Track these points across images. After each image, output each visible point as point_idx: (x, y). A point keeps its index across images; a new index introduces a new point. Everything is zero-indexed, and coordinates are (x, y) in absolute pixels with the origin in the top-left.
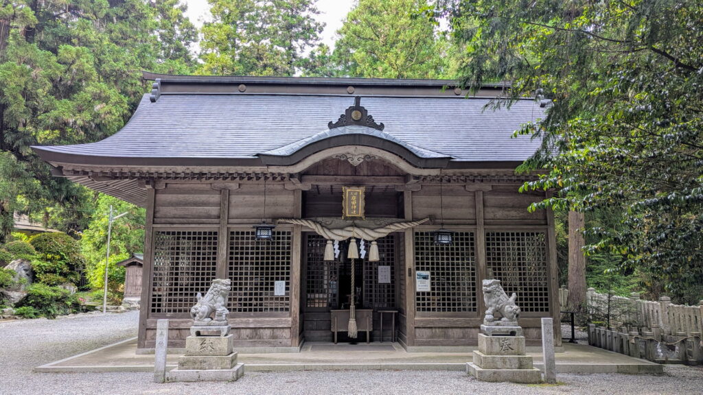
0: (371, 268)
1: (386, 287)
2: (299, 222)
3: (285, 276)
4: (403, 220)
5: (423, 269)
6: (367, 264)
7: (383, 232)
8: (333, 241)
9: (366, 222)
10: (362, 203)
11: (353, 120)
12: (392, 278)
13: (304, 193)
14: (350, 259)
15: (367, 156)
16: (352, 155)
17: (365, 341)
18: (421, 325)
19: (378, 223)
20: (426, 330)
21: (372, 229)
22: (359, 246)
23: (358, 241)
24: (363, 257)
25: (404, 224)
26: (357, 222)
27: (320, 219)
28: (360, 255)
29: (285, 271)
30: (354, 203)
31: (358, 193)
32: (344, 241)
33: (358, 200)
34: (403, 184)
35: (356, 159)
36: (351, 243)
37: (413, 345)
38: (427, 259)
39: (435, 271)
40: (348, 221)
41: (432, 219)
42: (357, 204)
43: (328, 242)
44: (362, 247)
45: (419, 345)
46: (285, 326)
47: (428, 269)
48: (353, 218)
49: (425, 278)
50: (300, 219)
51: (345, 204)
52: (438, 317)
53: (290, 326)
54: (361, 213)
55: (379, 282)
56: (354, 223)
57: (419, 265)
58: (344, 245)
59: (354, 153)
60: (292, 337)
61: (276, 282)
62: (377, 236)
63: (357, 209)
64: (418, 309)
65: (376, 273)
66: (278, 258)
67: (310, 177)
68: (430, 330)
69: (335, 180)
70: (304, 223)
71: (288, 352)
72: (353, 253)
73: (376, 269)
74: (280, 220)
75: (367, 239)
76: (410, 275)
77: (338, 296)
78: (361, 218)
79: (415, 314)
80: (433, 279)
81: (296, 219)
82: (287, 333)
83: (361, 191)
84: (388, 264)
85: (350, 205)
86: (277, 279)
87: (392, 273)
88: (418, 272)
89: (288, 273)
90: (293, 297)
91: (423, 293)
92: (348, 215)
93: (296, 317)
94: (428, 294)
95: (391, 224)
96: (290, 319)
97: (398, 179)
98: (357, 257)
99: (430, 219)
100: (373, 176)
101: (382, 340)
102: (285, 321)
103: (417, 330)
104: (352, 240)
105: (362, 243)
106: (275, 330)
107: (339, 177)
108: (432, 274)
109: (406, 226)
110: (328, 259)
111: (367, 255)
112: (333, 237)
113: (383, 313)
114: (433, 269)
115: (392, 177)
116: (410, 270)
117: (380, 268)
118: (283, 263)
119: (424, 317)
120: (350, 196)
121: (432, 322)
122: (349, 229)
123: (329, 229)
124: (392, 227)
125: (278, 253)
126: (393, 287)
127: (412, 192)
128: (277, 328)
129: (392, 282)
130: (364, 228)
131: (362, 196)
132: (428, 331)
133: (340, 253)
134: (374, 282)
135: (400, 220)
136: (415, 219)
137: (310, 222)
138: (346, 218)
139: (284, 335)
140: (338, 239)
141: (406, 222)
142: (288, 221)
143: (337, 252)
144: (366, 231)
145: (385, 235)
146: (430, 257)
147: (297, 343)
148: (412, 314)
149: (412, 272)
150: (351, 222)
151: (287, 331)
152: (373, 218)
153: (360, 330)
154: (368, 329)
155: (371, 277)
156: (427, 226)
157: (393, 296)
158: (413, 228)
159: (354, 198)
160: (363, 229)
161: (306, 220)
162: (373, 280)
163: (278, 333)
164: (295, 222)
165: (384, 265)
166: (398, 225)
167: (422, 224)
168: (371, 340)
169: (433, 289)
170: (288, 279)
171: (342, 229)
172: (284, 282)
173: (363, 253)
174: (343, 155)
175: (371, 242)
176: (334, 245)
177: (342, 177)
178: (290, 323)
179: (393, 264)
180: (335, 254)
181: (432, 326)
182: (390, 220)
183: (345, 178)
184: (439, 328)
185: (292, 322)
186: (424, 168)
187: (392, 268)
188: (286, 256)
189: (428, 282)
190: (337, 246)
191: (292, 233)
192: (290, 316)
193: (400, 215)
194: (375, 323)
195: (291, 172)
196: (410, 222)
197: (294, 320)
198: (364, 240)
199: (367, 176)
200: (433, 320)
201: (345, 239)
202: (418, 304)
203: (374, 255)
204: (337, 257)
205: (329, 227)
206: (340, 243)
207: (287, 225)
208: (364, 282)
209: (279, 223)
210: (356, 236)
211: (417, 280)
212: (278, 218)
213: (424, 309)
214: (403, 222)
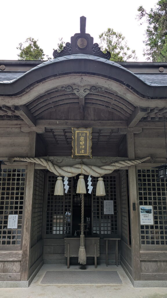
0: (98, 202)
1: (110, 217)
2: (32, 160)
3: (18, 210)
4: (127, 158)
5: (146, 204)
6: (94, 199)
7: (108, 170)
8: (63, 177)
9: (93, 160)
10: (89, 144)
11: (79, 48)
12: (115, 210)
13: (38, 135)
14: (79, 194)
15: (93, 87)
16: (78, 86)
17: (93, 264)
18: (146, 258)
19: (104, 161)
20: (151, 264)
21: (99, 167)
22: (86, 181)
23: (86, 177)
24: (90, 192)
25: (129, 162)
26: (85, 160)
27: (52, 158)
28: (87, 190)
29: (19, 205)
30: (81, 143)
31: (86, 134)
32: (74, 177)
33: (86, 140)
34: (126, 127)
35: (82, 91)
36: (79, 179)
37: (139, 279)
38: (150, 194)
39: (157, 206)
40: (77, 160)
41: (153, 157)
42: (85, 145)
43: (58, 178)
44: (90, 183)
45: (146, 280)
46: (16, 259)
47: (150, 204)
48: (82, 157)
49: (148, 212)
50: (33, 158)
51: (74, 144)
52: (162, 250)
53: (20, 259)
54: (88, 152)
55: (105, 213)
56: (82, 161)
57: (143, 200)
58: (73, 181)
59: (79, 84)
60: (22, 270)
61: (10, 216)
62: (103, 172)
63: (85, 149)
64: (143, 243)
65: (102, 206)
66: (13, 194)
67: (43, 121)
68: (154, 264)
69: (66, 123)
70: (37, 161)
71: (17, 287)
72: (81, 189)
73: (102, 203)
74: (16, 159)
75: (94, 176)
76: (134, 209)
77: (71, 225)
78: (88, 156)
79: (140, 247)
80: (155, 213)
81: (29, 158)
82: (17, 267)
83: (88, 132)
84: (111, 199)
85: (79, 145)
86: (11, 213)
87: (115, 206)
88: (141, 207)
89: (21, 208)
90: (25, 230)
91: (147, 227)
92: (77, 154)
93: (26, 250)
94: (152, 227)
95: (117, 162)
96: (21, 252)
97: (121, 123)
98: (85, 192)
99: (151, 157)
100: (99, 120)
101: (108, 264)
102: (16, 254)
103: (143, 263)
104: (80, 177)
105: (90, 179)
106: (6, 264)
107: (69, 121)
108: (155, 208)
109: (130, 163)
110: (57, 194)
111: (94, 190)
112: (63, 173)
113: (108, 240)
114: (155, 203)
115: (116, 121)
116: (134, 204)
117: (105, 202)
118: (17, 198)
119: (149, 250)
120: (79, 137)
121: (158, 255)
122: (77, 166)
123: (60, 167)
124: (117, 164)
125: (13, 189)
126: (116, 217)
127: (134, 134)
128: (8, 261)
129: (115, 213)
130: (92, 165)
131: (89, 137)
132: (153, 265)
133: (70, 188)
134: (100, 214)
135: (123, 158)
136: (137, 158)
137: (42, 160)
138: (76, 157)
139: (15, 268)
140: (67, 176)
141: (130, 160)
142: (22, 160)
143: (67, 187)
144: (94, 168)
145: (111, 172)
146: (152, 192)
147: (26, 277)
148: (137, 247)
149: (136, 206)
150: (80, 160)
151: (17, 264)
152: (99, 157)
153: (88, 256)
154: (96, 255)
155: (98, 210)
156: (149, 164)
157: (116, 225)
158: (136, 166)
159: (82, 139)
160: (90, 167)
161: (39, 159)
162: (100, 211)
163: (9, 266)
164: (28, 160)
165: (108, 200)
166: (123, 163)
167: (144, 162)
168: (98, 264)
169: (156, 222)
170: (21, 213)
171: (71, 166)
172: (17, 216)
173: (90, 188)
174: (69, 86)
175: (98, 178)
176: (63, 181)
177: (72, 121)
178: (21, 256)
179: (115, 199)
180: (64, 190)
181: (157, 259)
182: (115, 159)
183: (75, 122)
184: (164, 261)
185: (23, 256)
186: (152, 98)
187: (115, 203)
188: (20, 191)
189: (151, 216)
190: (66, 182)
191: (26, 171)
192: (21, 249)
193: (123, 154)
194: (102, 248)
195: (17, 105)
196: (133, 160)
197: (24, 254)
198: (91, 176)
199: (94, 120)
200: (158, 254)
201: (74, 175)
202: (143, 237)
203: (101, 191)
204: (66, 192)
205: (60, 164)
206: (70, 180)
207: (22, 163)
208: (92, 214)
209: (14, 161)
210: (84, 172)
211: (141, 214)
212: (14, 157)
213: (148, 243)
214: (126, 160)
